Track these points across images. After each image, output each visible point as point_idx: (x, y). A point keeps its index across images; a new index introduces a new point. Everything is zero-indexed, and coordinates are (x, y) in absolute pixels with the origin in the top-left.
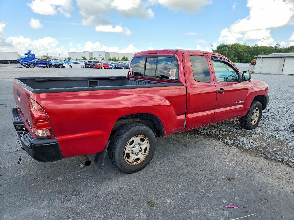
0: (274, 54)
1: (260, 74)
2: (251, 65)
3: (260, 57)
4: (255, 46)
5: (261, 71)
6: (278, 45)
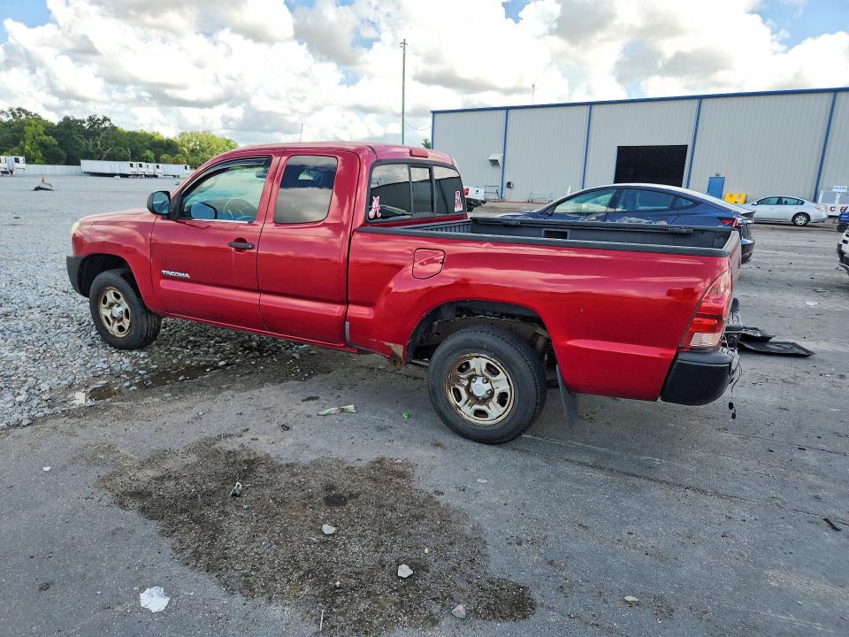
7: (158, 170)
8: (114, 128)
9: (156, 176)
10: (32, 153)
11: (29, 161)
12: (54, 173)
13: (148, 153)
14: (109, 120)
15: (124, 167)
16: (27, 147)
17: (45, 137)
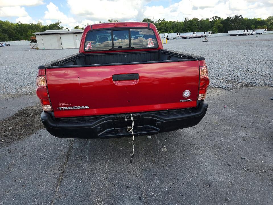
0: (48, 31)
1: (44, 50)
2: (32, 42)
3: (38, 34)
4: (19, 24)
5: (45, 47)
6: (40, 23)
7: (254, 32)
8: (243, 19)
9: (253, 34)
10: (215, 30)
11: (213, 32)
12: (220, 36)
13: (253, 26)
14: (241, 16)
15: (242, 32)
16: (214, 28)
17: (220, 24)
